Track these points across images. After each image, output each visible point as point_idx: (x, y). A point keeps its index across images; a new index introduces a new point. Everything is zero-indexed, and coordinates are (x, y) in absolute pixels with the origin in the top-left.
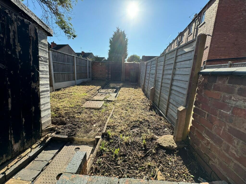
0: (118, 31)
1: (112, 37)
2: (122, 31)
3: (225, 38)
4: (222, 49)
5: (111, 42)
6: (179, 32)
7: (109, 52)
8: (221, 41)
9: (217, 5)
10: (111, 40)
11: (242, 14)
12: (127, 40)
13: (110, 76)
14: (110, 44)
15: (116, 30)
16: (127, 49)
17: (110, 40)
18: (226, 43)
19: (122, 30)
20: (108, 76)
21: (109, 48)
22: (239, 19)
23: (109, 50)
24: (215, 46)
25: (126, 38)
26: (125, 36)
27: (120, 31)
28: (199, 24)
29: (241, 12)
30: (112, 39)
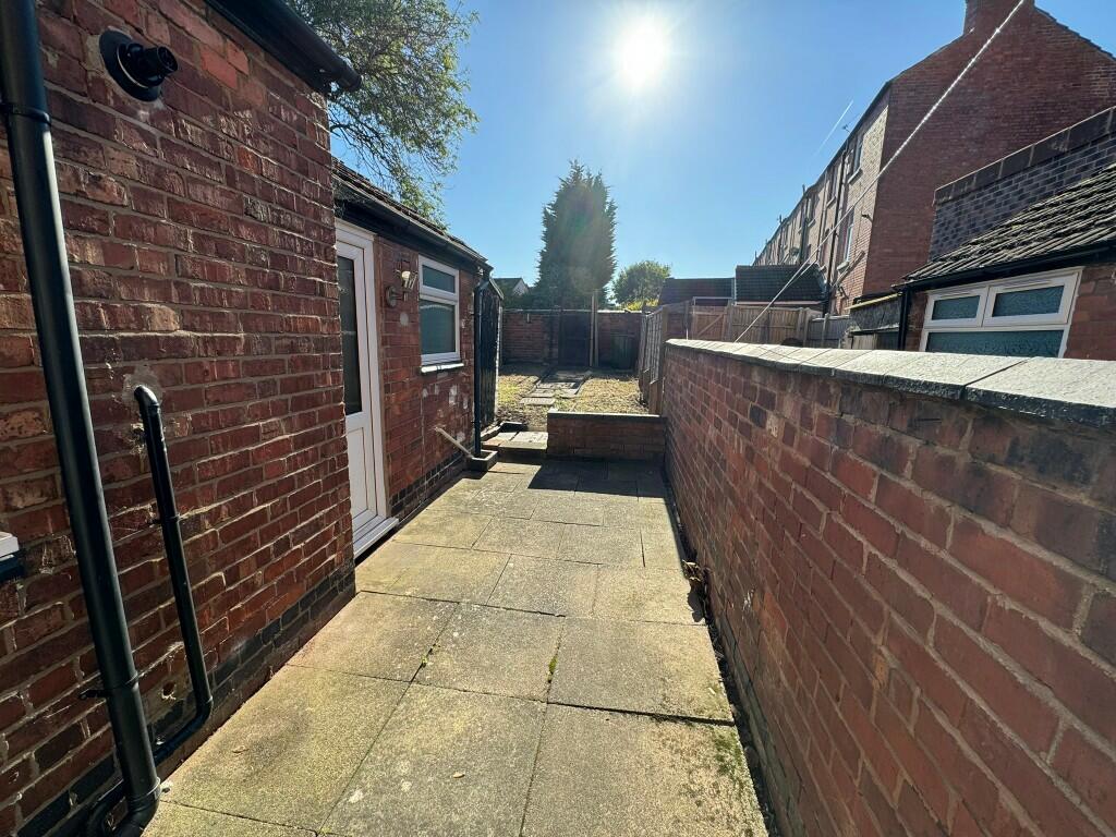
0: (576, 176)
1: (554, 199)
2: (594, 174)
3: (916, 224)
4: (908, 260)
5: (548, 220)
6: (804, 187)
7: (540, 258)
8: (904, 234)
9: (883, 126)
10: (549, 211)
11: (967, 151)
12: (612, 208)
13: (556, 350)
14: (545, 229)
15: (566, 173)
16: (613, 244)
17: (545, 212)
18: (921, 240)
19: (590, 169)
20: (551, 353)
21: (542, 245)
22: (956, 167)
23: (542, 253)
24: (886, 250)
25: (608, 200)
26: (604, 194)
27: (584, 176)
28: (851, 173)
29: (962, 145)
30: (554, 207)
